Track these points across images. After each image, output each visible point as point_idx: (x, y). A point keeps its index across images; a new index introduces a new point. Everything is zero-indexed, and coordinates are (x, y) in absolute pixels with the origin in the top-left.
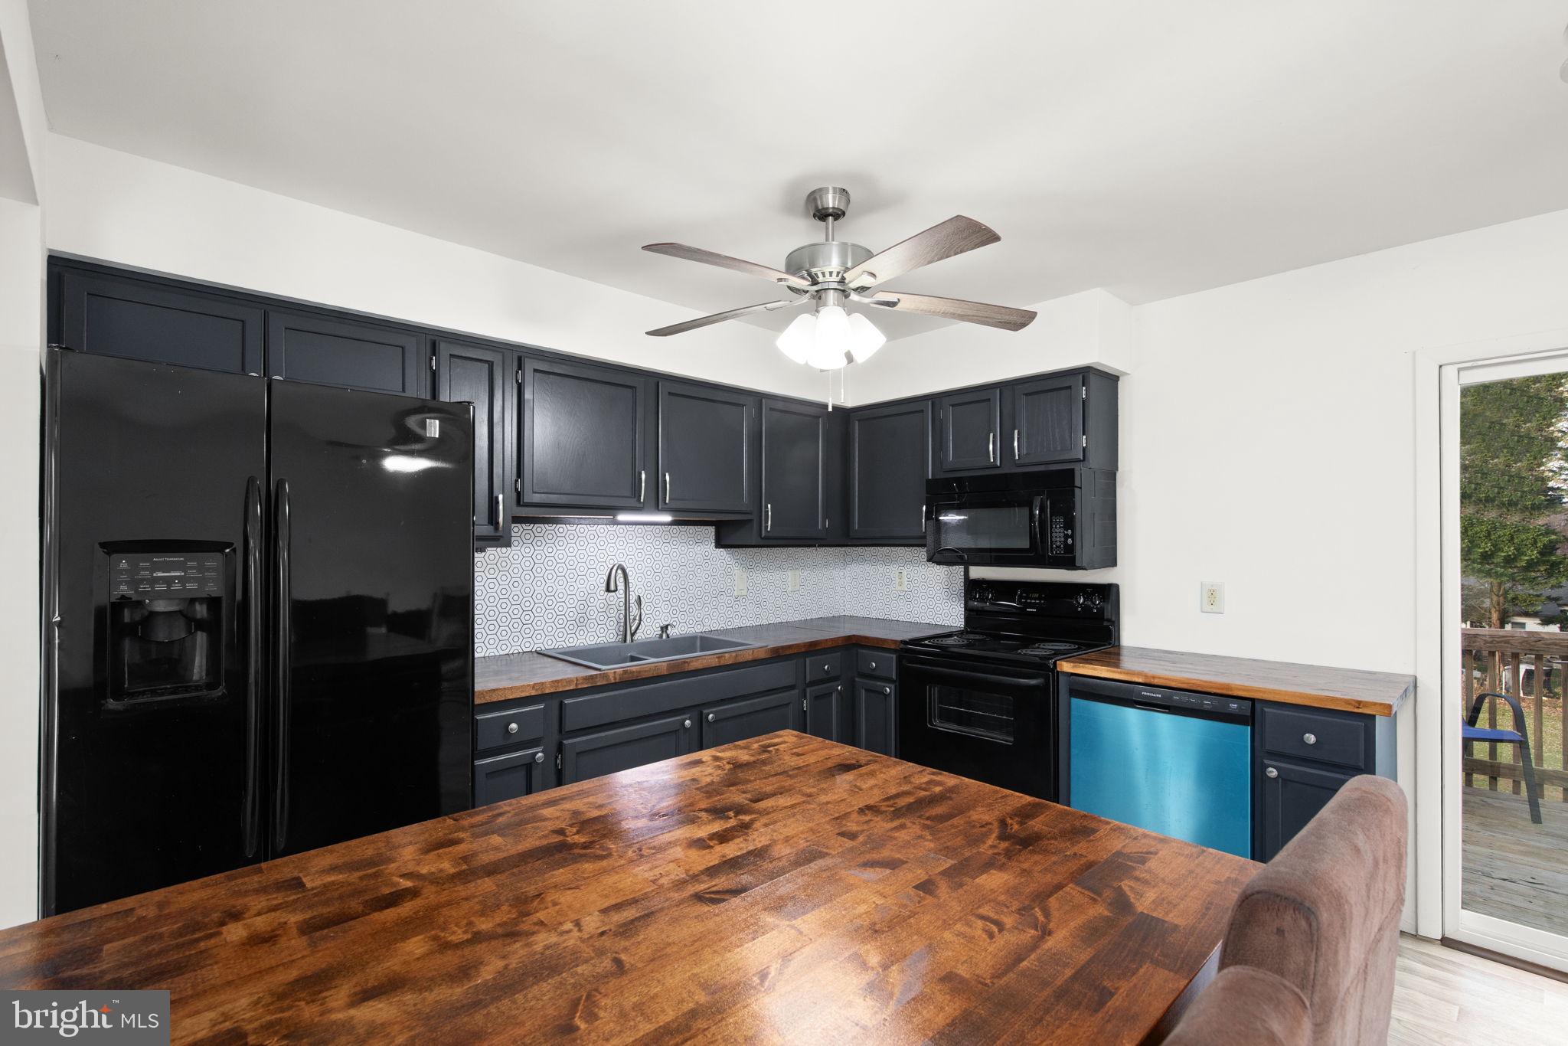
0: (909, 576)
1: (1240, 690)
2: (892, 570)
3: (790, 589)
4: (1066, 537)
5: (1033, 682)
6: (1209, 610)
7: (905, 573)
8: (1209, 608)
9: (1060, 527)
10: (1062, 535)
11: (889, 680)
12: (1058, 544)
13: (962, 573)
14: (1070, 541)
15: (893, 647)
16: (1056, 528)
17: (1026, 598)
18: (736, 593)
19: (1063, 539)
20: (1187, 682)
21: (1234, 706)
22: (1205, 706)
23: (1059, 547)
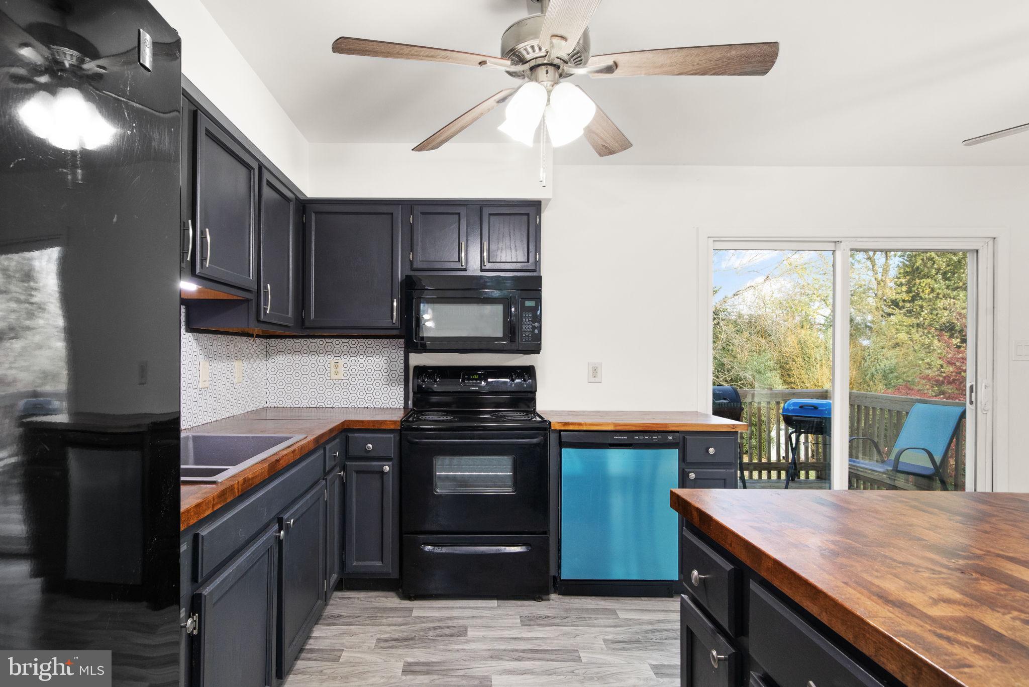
0: (345, 366)
1: (673, 426)
2: (329, 360)
3: (236, 380)
4: (534, 328)
5: (534, 441)
6: (593, 381)
7: (341, 362)
8: (593, 380)
9: (529, 321)
10: (530, 326)
11: (387, 459)
12: (527, 333)
13: (402, 362)
14: (536, 331)
15: (392, 427)
16: (525, 321)
17: (469, 379)
18: (200, 386)
19: (531, 330)
20: (642, 425)
21: (670, 437)
22: (654, 440)
23: (528, 336)
